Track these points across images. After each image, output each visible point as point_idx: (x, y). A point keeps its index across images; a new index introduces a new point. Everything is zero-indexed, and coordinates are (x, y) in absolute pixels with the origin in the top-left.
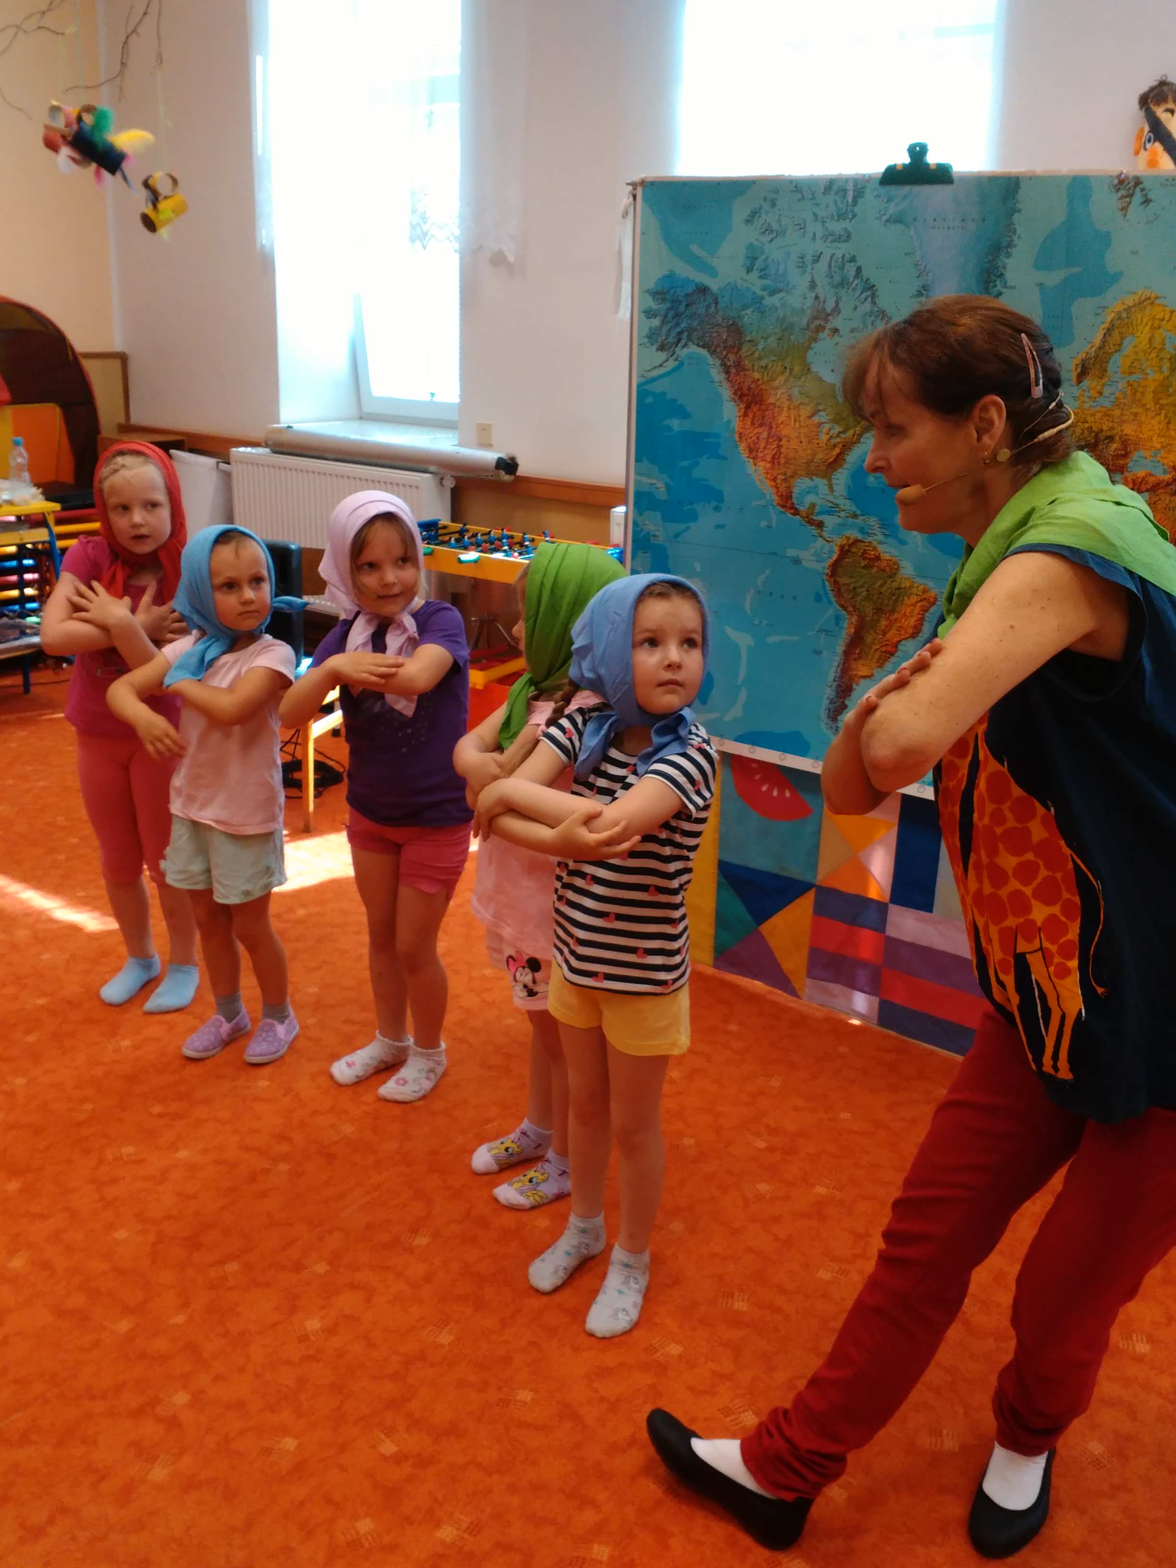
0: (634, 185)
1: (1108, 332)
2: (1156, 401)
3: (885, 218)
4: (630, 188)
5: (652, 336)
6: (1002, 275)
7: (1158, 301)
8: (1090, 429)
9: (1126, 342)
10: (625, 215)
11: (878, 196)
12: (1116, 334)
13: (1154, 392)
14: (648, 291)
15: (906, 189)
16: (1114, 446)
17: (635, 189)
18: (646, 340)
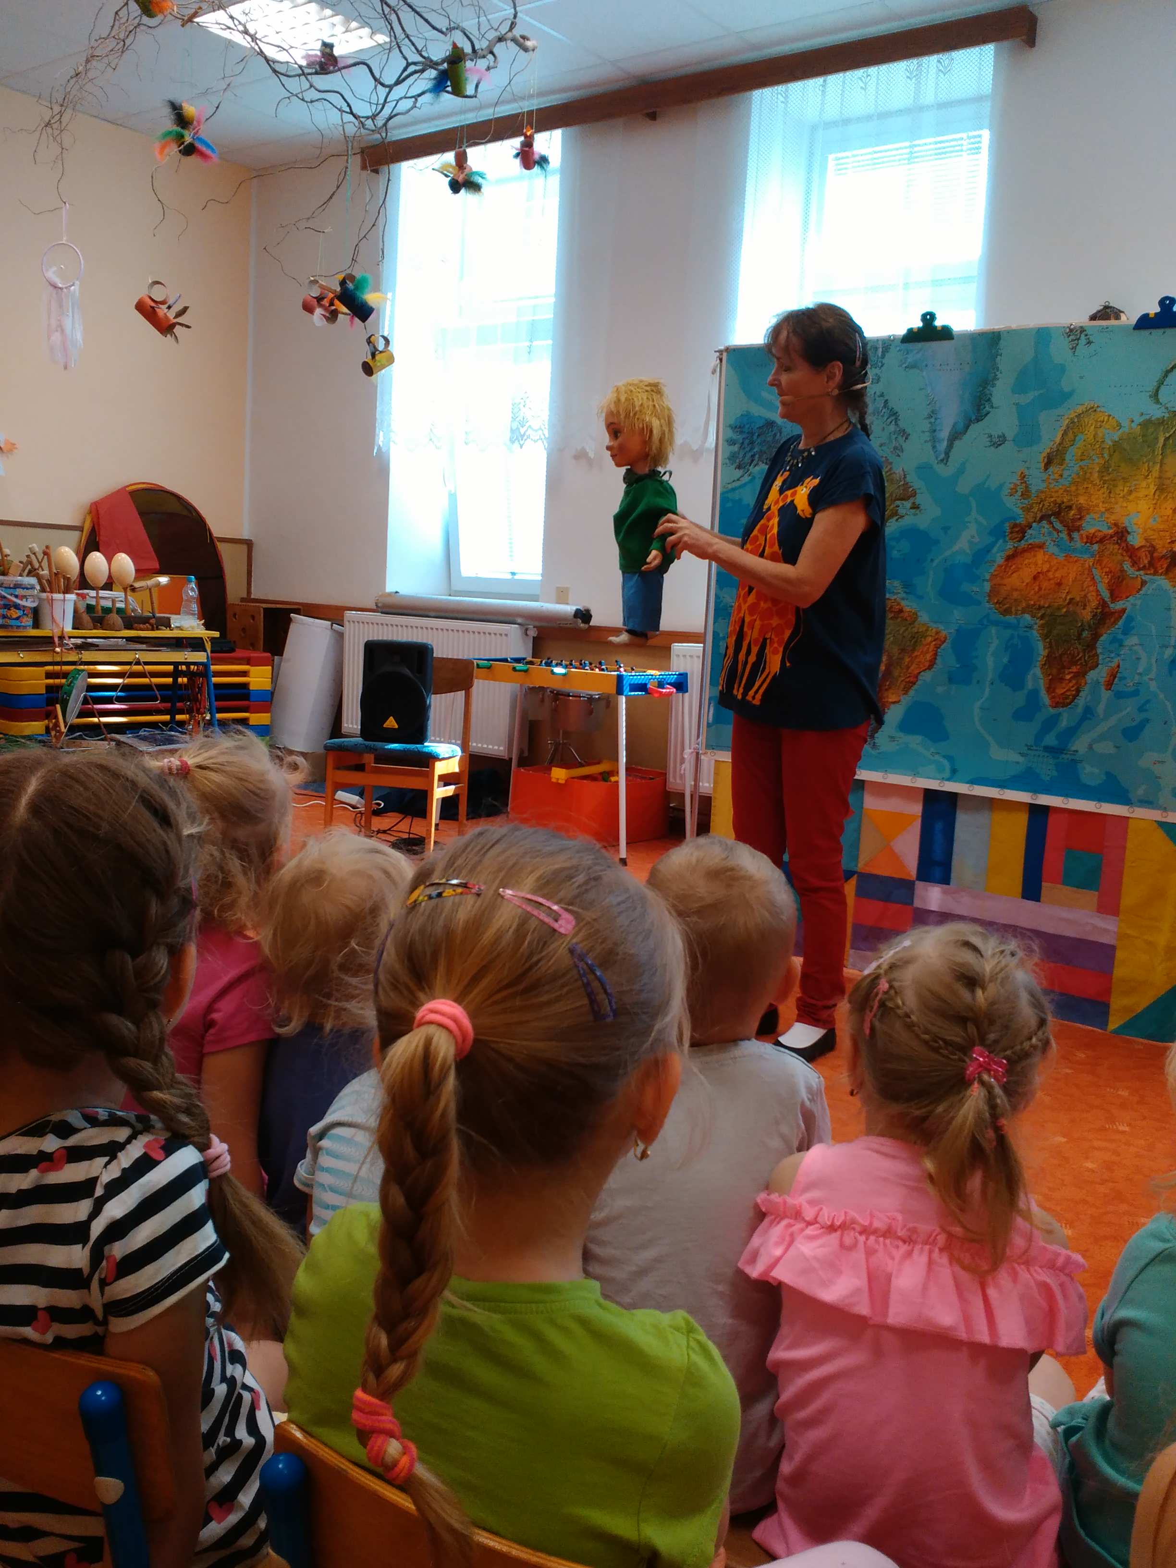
0: (721, 352)
1: (1065, 433)
2: (1101, 477)
3: (904, 366)
4: (718, 354)
5: (732, 457)
6: (989, 400)
7: (1099, 409)
8: (1055, 502)
9: (1077, 438)
10: (714, 372)
11: (900, 350)
12: (1070, 434)
13: (1099, 472)
14: (731, 426)
15: (919, 345)
16: (1073, 512)
17: (722, 354)
18: (727, 461)
